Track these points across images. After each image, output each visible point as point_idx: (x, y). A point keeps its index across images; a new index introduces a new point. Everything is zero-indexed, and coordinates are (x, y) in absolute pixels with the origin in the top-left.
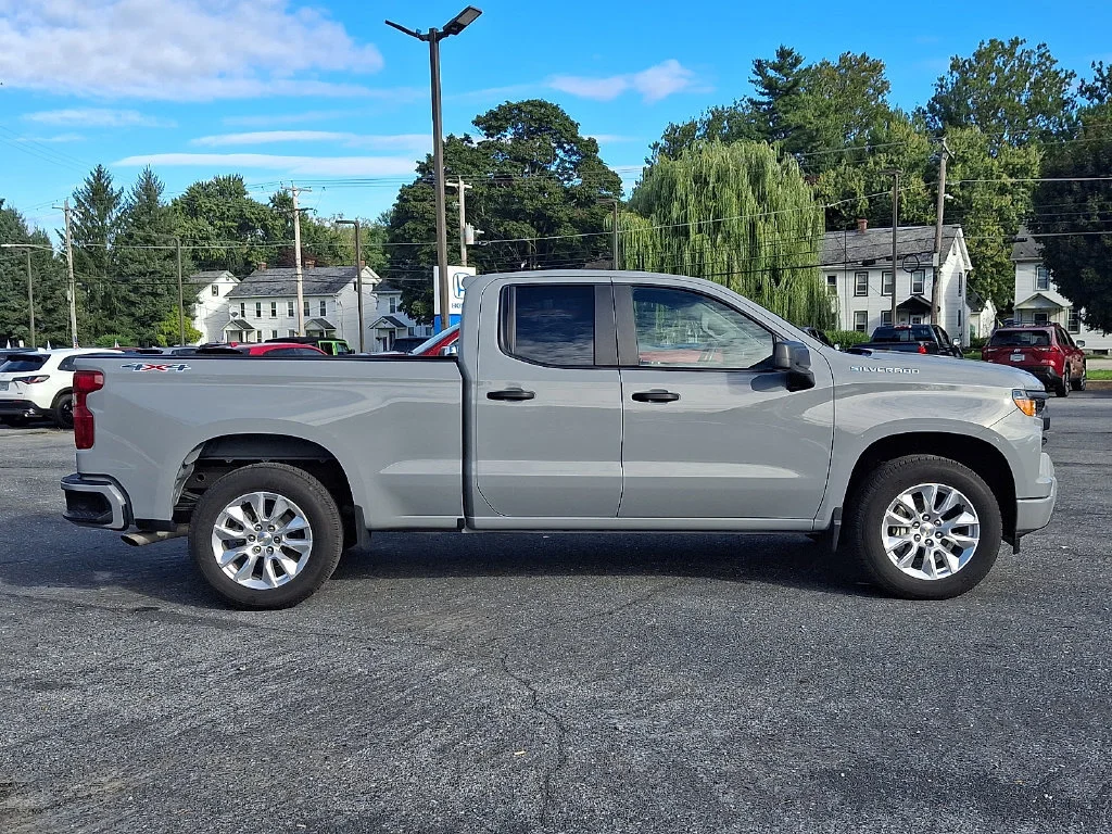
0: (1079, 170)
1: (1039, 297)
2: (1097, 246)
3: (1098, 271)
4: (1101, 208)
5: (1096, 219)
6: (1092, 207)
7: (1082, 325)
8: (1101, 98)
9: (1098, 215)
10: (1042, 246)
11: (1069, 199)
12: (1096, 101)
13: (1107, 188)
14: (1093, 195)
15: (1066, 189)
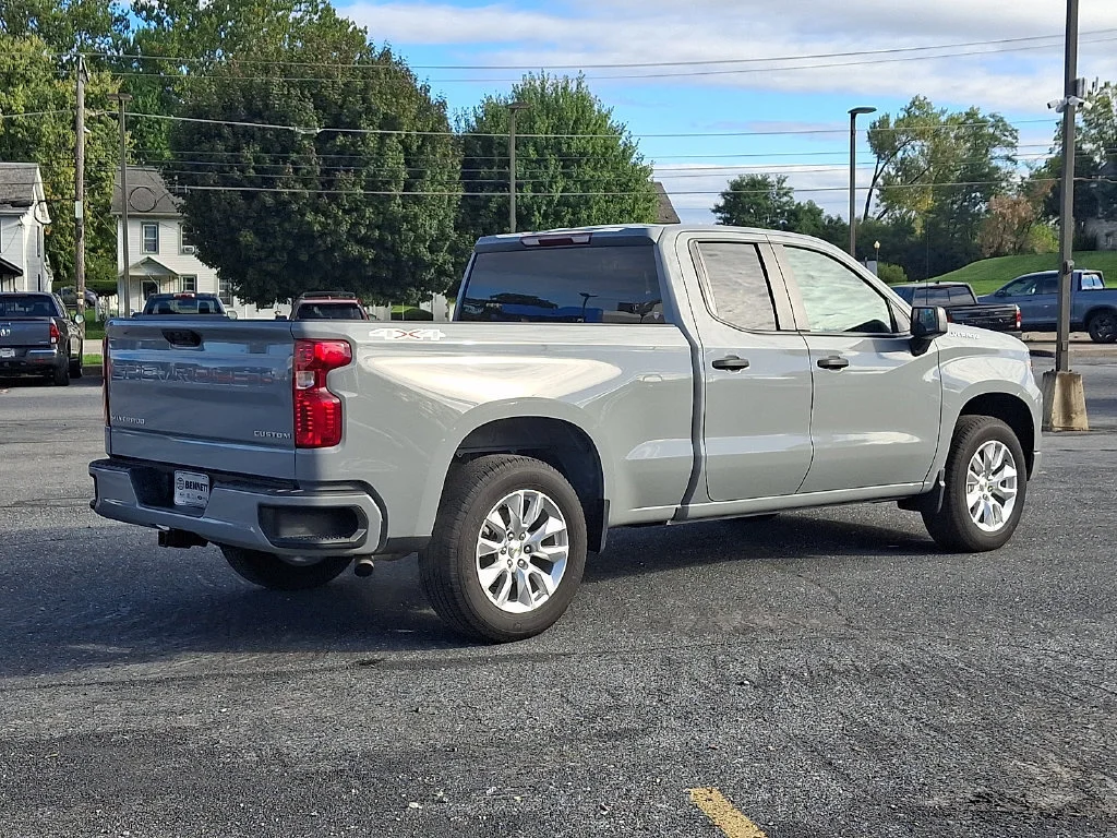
0: (228, 110)
1: (149, 262)
2: (255, 204)
3: (257, 233)
4: (257, 160)
5: (252, 173)
6: (247, 158)
7: (235, 298)
8: (160, 20)
9: (254, 168)
10: (181, 200)
11: (220, 146)
12: (153, 24)
13: (263, 136)
14: (248, 144)
15: (213, 134)
